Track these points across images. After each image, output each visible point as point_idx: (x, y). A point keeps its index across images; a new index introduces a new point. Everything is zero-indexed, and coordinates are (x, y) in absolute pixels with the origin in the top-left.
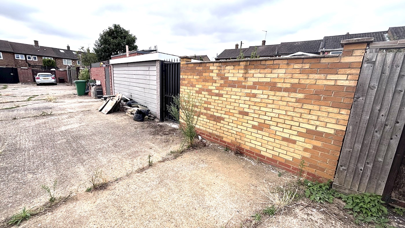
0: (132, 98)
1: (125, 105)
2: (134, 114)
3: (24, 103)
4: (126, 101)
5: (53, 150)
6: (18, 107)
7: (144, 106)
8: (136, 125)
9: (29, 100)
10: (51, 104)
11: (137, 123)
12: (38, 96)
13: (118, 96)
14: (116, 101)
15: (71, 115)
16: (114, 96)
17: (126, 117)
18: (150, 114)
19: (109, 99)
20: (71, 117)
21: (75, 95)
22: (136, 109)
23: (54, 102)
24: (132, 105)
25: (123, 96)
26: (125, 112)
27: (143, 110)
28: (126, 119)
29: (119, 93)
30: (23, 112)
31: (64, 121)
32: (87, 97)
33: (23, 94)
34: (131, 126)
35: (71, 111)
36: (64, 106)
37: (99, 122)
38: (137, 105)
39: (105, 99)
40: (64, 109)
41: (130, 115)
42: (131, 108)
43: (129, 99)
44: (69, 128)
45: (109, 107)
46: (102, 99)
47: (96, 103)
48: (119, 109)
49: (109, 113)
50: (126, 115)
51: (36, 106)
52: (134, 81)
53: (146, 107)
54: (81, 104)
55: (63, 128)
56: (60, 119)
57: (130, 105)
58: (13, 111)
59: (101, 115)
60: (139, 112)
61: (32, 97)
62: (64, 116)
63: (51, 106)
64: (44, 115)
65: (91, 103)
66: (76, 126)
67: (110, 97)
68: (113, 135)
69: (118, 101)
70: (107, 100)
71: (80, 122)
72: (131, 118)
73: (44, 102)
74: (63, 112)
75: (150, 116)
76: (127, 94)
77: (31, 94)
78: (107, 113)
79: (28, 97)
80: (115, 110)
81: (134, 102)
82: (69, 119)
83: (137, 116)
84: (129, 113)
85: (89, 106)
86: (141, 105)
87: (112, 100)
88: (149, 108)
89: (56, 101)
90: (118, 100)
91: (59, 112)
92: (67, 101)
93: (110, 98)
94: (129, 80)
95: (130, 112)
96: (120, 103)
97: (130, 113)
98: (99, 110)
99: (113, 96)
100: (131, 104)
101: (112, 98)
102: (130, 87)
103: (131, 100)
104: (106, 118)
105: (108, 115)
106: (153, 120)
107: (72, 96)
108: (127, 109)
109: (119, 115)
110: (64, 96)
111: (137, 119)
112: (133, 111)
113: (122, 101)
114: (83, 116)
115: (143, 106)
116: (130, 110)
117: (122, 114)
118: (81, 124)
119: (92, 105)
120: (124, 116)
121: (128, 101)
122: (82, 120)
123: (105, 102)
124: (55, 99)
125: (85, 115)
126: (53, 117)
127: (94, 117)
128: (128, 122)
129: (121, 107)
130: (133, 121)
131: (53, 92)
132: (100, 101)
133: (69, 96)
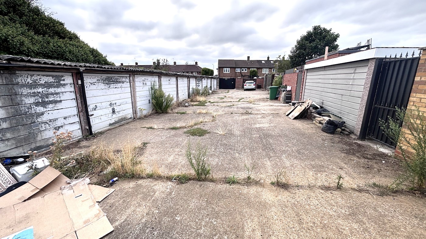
0: (323, 106)
1: (313, 113)
2: (322, 124)
3: (236, 103)
4: (316, 108)
5: (250, 141)
6: (234, 105)
7: (338, 117)
8: (324, 136)
9: (239, 101)
10: (251, 105)
11: (325, 134)
12: (244, 98)
13: (307, 103)
14: (305, 107)
15: (264, 116)
16: (303, 102)
17: (312, 126)
18: (345, 127)
19: (298, 105)
20: (263, 117)
21: (267, 99)
22: (327, 118)
23: (253, 104)
24: (323, 113)
25: (314, 103)
26: (312, 120)
27: (336, 121)
28: (312, 127)
29: (309, 99)
30: (236, 109)
31: (258, 119)
32: (277, 102)
33: (236, 96)
34: (318, 136)
35: (264, 112)
36: (259, 108)
37: (286, 126)
38: (328, 114)
39: (294, 104)
40: (259, 110)
41: (318, 124)
42: (321, 117)
43: (319, 107)
44: (262, 126)
45: (296, 113)
46: (290, 105)
47: (284, 108)
48: (306, 116)
49: (296, 118)
50: (313, 123)
51: (243, 106)
52: (330, 86)
53: (341, 118)
54: (272, 107)
55: (258, 126)
56: (256, 118)
57: (320, 114)
58: (231, 108)
59: (288, 119)
60: (330, 123)
61: (241, 99)
62: (259, 116)
63: (251, 107)
64: (247, 113)
65: (279, 107)
66: (267, 125)
67: (299, 103)
68: (297, 141)
69: (307, 107)
70: (296, 105)
71: (270, 123)
72: (318, 127)
73: (247, 103)
74: (258, 112)
75: (344, 130)
76: (318, 101)
77: (240, 97)
78: (293, 118)
79: (239, 99)
80: (302, 116)
81: (325, 110)
82: (262, 119)
83: (327, 126)
84: (317, 122)
85: (277, 109)
86: (333, 115)
87: (300, 106)
88: (345, 119)
89: (254, 103)
90: (307, 106)
91: (256, 112)
92: (262, 104)
93: (299, 104)
94: (323, 85)
95: (318, 121)
96: (309, 110)
97: (318, 122)
98: (286, 115)
99: (302, 102)
100: (322, 112)
101: (300, 104)
102: (323, 94)
103: (321, 107)
104: (293, 123)
105: (294, 120)
106: (347, 135)
107: (265, 100)
108: (315, 117)
109: (305, 122)
110: (260, 100)
111: (326, 130)
112: (322, 121)
113: (311, 108)
114: (272, 117)
115: (336, 116)
116: (319, 118)
117: (309, 122)
118: (271, 125)
119: (280, 109)
120: (311, 124)
121: (318, 108)
122: (272, 121)
123: (293, 108)
124: (254, 101)
125: (274, 117)
126: (252, 116)
127: (281, 120)
128: (314, 131)
129: (309, 114)
130: (320, 131)
131: (253, 96)
132: (288, 106)
133: (263, 100)
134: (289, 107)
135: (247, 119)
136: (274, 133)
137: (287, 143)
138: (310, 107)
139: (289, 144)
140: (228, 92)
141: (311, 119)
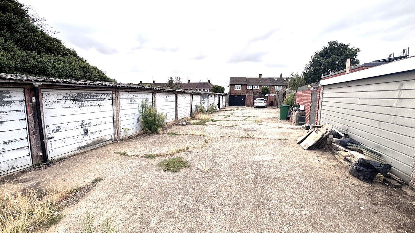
0: (349, 134)
1: (334, 143)
2: (350, 162)
3: (241, 123)
4: (338, 136)
5: (239, 186)
6: (236, 125)
7: (376, 153)
8: (356, 186)
9: (245, 120)
10: (256, 126)
11: (358, 182)
12: (251, 117)
13: (325, 128)
14: (322, 134)
15: (268, 142)
16: (320, 127)
17: (335, 163)
18: (391, 173)
19: (312, 130)
20: (267, 145)
21: (277, 119)
22: (358, 156)
23: (259, 124)
24: (350, 145)
25: (334, 129)
26: (333, 152)
27: (375, 163)
28: (334, 166)
29: (327, 123)
30: (236, 131)
31: (260, 147)
32: (288, 122)
33: (243, 114)
34: (346, 186)
35: (269, 137)
36: (265, 131)
37: (296, 160)
38: (359, 148)
39: (308, 128)
40: (263, 133)
41: (343, 162)
42: (346, 150)
43: (343, 135)
44: (261, 159)
45: (311, 141)
46: (303, 127)
47: (295, 131)
48: (325, 146)
49: (310, 148)
50: (335, 158)
51: (247, 126)
52: (358, 107)
53: (380, 155)
54: (281, 130)
55: (257, 158)
56: (258, 145)
57: (345, 146)
58: (232, 128)
59: (299, 149)
60: (362, 163)
61: (247, 118)
62: (262, 142)
63: (255, 128)
64: (248, 137)
65: (290, 131)
66: (268, 158)
67: (314, 127)
68: (311, 192)
69: (325, 135)
70: (310, 131)
71: (274, 154)
72: (344, 166)
73: (253, 124)
74: (262, 137)
75: (389, 177)
76: (340, 126)
77: (247, 115)
78: (306, 148)
79: (245, 118)
80: (319, 147)
81: (353, 142)
82: (265, 148)
83: (359, 169)
84: (341, 158)
85: (287, 133)
86: (368, 150)
87: (316, 132)
88: (389, 158)
89: (261, 124)
90: (326, 133)
91: (260, 136)
92: (271, 124)
93: (314, 129)
94: (346, 106)
95: (343, 156)
96: (327, 138)
97: (343, 158)
98: (298, 142)
99: (318, 127)
100: (348, 144)
101: (316, 129)
102: (348, 117)
103: (346, 136)
104: (305, 156)
105: (307, 151)
106: (396, 187)
107: (274, 120)
108: (337, 149)
109: (323, 156)
110: (268, 119)
111: (358, 175)
112: (349, 157)
113: (331, 136)
114: (278, 145)
115: (372, 151)
116: (344, 153)
117: (329, 156)
118: (275, 158)
119: (290, 133)
120: (331, 159)
121: (342, 137)
122: (277, 152)
123: (306, 133)
124: (261, 122)
125: (281, 145)
126: (253, 141)
127: (290, 151)
128: (338, 174)
129: (328, 143)
130: (348, 174)
131: (262, 114)
132: (301, 129)
133: (273, 120)
134: (302, 131)
135: (245, 146)
136: (276, 174)
137: (294, 197)
138: (329, 134)
139: (296, 199)
140: (237, 109)
141: (331, 151)
